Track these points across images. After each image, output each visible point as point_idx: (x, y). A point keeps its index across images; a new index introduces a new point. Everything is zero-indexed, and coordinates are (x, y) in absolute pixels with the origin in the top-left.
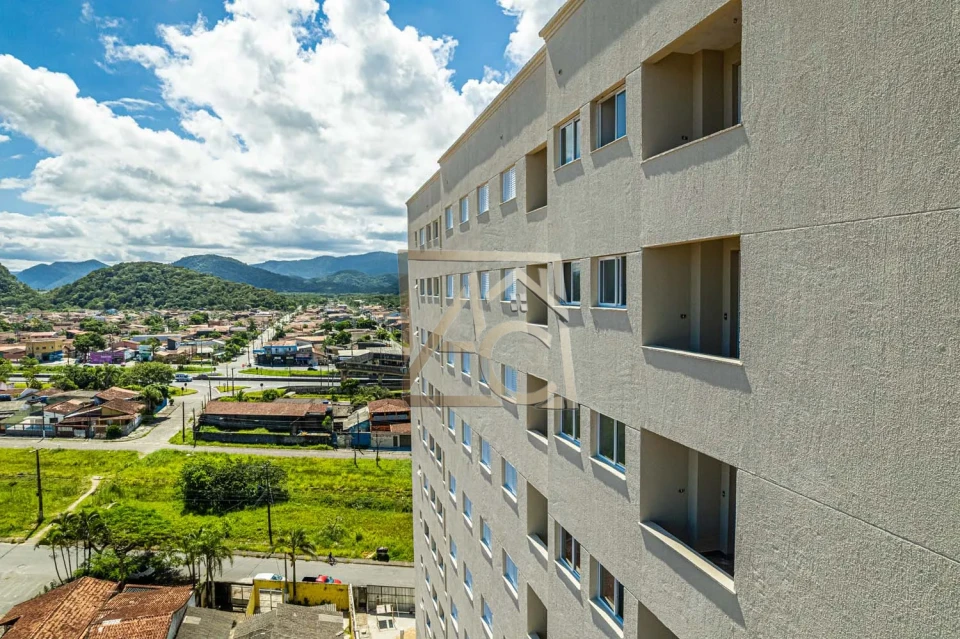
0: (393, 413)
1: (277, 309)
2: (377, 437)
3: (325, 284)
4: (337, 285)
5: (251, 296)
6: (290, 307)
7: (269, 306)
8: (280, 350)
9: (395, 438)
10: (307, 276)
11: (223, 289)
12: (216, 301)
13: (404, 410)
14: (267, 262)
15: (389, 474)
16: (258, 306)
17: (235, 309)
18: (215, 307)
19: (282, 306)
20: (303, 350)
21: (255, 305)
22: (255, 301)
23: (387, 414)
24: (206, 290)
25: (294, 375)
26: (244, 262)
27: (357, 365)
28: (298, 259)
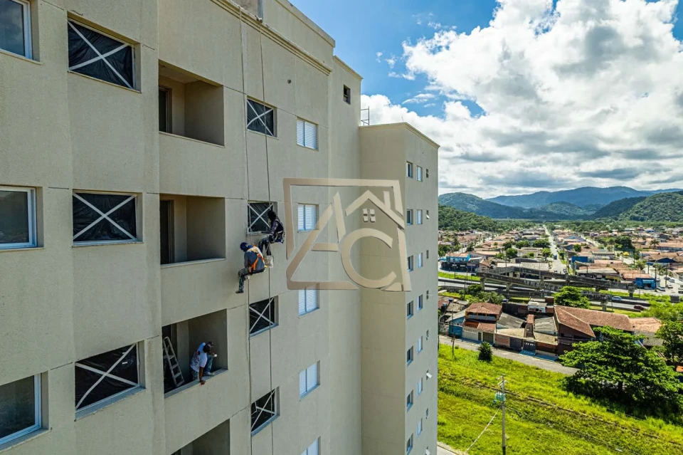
0: (484, 315)
1: (490, 231)
2: (467, 331)
3: (540, 212)
4: (549, 213)
5: (473, 221)
6: (499, 229)
7: (484, 228)
8: (456, 260)
9: (480, 334)
10: (527, 207)
11: (455, 216)
12: (449, 224)
13: (492, 313)
14: (498, 197)
15: (456, 359)
16: (475, 228)
17: (461, 230)
18: (448, 228)
19: (494, 229)
20: (472, 261)
21: (475, 227)
22: (475, 225)
23: (480, 314)
24: (444, 217)
25: (457, 278)
26: (480, 197)
27: (491, 275)
28: (521, 194)
